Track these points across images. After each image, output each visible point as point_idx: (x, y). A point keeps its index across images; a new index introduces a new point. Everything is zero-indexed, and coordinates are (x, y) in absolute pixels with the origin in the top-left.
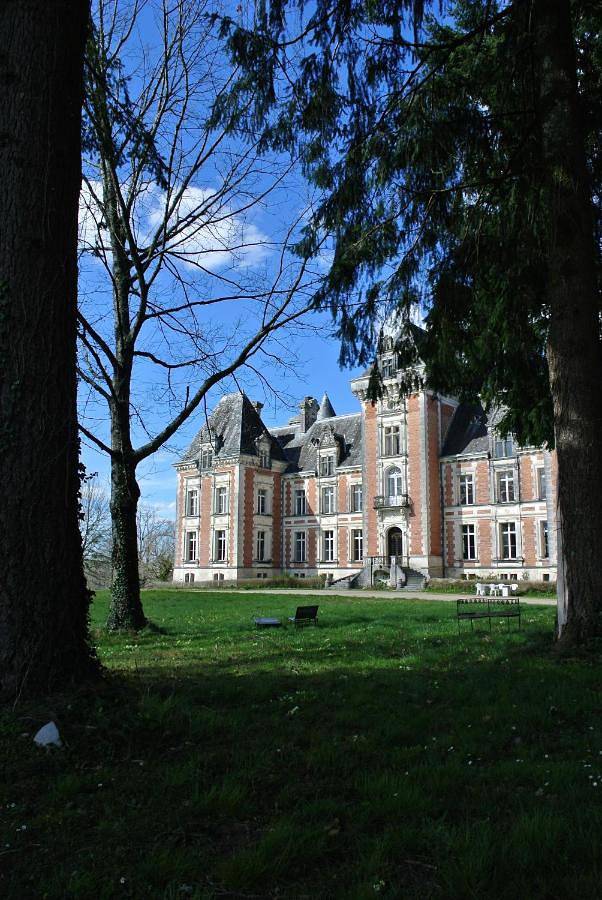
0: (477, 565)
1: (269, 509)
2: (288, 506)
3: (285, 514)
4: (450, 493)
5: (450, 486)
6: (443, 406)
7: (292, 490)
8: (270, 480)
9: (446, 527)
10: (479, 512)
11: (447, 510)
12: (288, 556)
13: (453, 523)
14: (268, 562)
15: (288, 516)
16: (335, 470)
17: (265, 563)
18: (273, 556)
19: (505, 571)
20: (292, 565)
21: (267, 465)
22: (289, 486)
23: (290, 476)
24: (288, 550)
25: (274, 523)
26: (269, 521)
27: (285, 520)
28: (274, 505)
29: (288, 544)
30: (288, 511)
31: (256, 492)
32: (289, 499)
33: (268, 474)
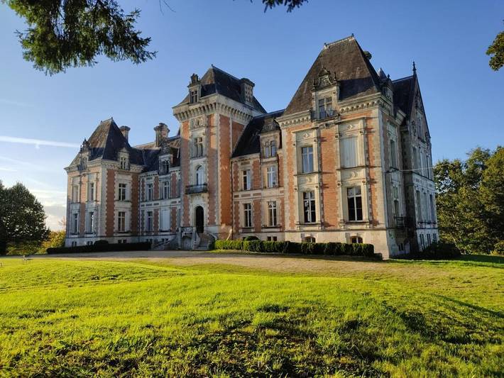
0: (252, 230)
1: (128, 197)
2: (143, 194)
3: (141, 200)
4: (237, 182)
5: (237, 177)
6: (233, 123)
7: (145, 184)
8: (129, 178)
9: (234, 205)
10: (254, 195)
11: (235, 194)
12: (143, 228)
13: (238, 202)
14: (127, 232)
15: (143, 201)
16: (170, 170)
17: (125, 233)
18: (132, 228)
19: (269, 235)
20: (145, 234)
21: (126, 168)
22: (143, 182)
23: (144, 175)
24: (143, 224)
25: (132, 206)
26: (129, 205)
27: (142, 204)
28: (132, 194)
29: (143, 219)
30: (143, 198)
31: (117, 186)
32: (143, 190)
33: (128, 174)
